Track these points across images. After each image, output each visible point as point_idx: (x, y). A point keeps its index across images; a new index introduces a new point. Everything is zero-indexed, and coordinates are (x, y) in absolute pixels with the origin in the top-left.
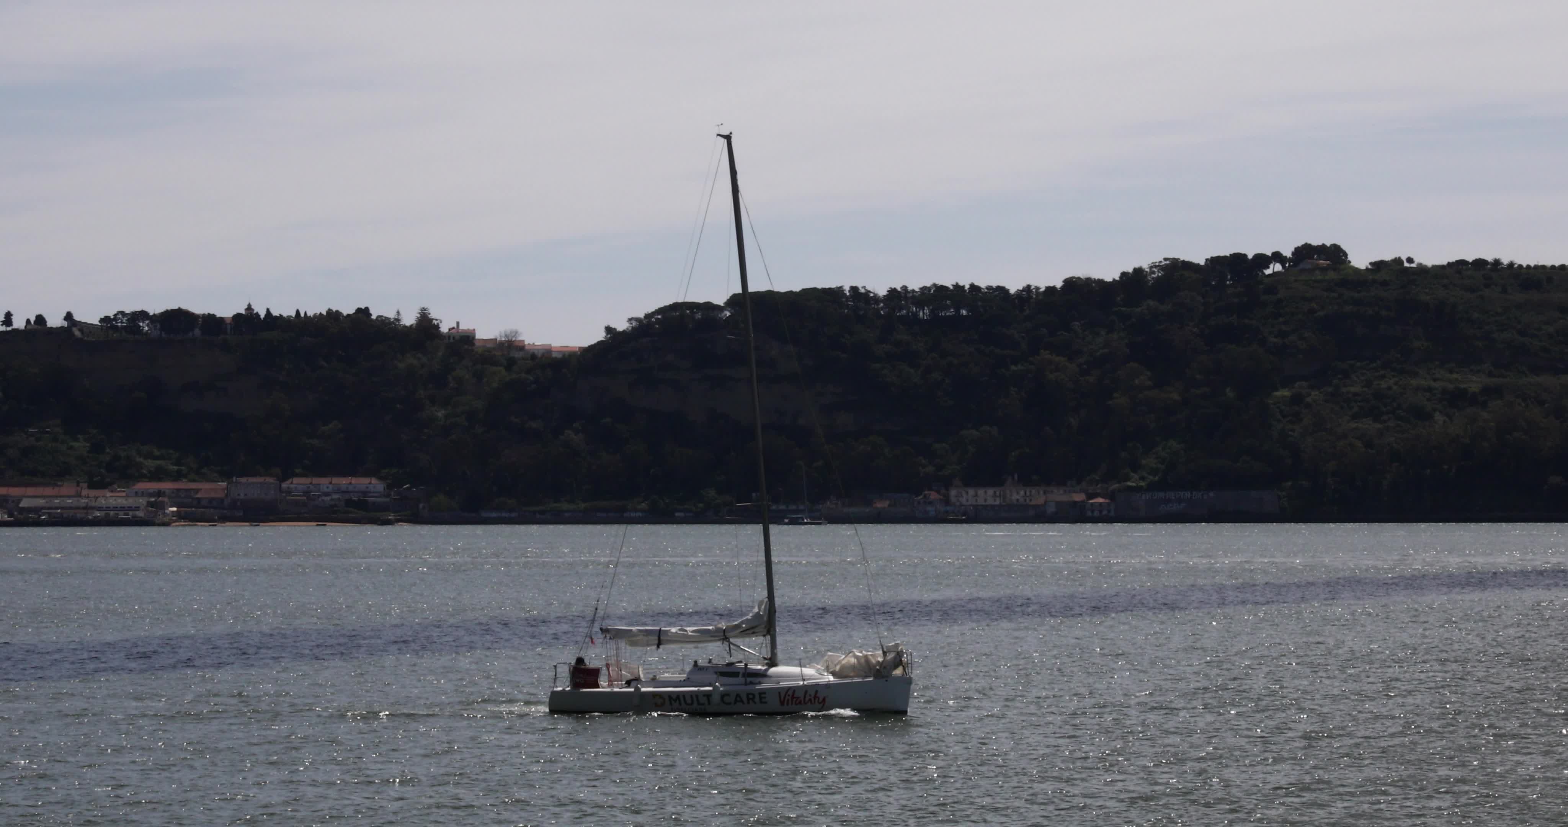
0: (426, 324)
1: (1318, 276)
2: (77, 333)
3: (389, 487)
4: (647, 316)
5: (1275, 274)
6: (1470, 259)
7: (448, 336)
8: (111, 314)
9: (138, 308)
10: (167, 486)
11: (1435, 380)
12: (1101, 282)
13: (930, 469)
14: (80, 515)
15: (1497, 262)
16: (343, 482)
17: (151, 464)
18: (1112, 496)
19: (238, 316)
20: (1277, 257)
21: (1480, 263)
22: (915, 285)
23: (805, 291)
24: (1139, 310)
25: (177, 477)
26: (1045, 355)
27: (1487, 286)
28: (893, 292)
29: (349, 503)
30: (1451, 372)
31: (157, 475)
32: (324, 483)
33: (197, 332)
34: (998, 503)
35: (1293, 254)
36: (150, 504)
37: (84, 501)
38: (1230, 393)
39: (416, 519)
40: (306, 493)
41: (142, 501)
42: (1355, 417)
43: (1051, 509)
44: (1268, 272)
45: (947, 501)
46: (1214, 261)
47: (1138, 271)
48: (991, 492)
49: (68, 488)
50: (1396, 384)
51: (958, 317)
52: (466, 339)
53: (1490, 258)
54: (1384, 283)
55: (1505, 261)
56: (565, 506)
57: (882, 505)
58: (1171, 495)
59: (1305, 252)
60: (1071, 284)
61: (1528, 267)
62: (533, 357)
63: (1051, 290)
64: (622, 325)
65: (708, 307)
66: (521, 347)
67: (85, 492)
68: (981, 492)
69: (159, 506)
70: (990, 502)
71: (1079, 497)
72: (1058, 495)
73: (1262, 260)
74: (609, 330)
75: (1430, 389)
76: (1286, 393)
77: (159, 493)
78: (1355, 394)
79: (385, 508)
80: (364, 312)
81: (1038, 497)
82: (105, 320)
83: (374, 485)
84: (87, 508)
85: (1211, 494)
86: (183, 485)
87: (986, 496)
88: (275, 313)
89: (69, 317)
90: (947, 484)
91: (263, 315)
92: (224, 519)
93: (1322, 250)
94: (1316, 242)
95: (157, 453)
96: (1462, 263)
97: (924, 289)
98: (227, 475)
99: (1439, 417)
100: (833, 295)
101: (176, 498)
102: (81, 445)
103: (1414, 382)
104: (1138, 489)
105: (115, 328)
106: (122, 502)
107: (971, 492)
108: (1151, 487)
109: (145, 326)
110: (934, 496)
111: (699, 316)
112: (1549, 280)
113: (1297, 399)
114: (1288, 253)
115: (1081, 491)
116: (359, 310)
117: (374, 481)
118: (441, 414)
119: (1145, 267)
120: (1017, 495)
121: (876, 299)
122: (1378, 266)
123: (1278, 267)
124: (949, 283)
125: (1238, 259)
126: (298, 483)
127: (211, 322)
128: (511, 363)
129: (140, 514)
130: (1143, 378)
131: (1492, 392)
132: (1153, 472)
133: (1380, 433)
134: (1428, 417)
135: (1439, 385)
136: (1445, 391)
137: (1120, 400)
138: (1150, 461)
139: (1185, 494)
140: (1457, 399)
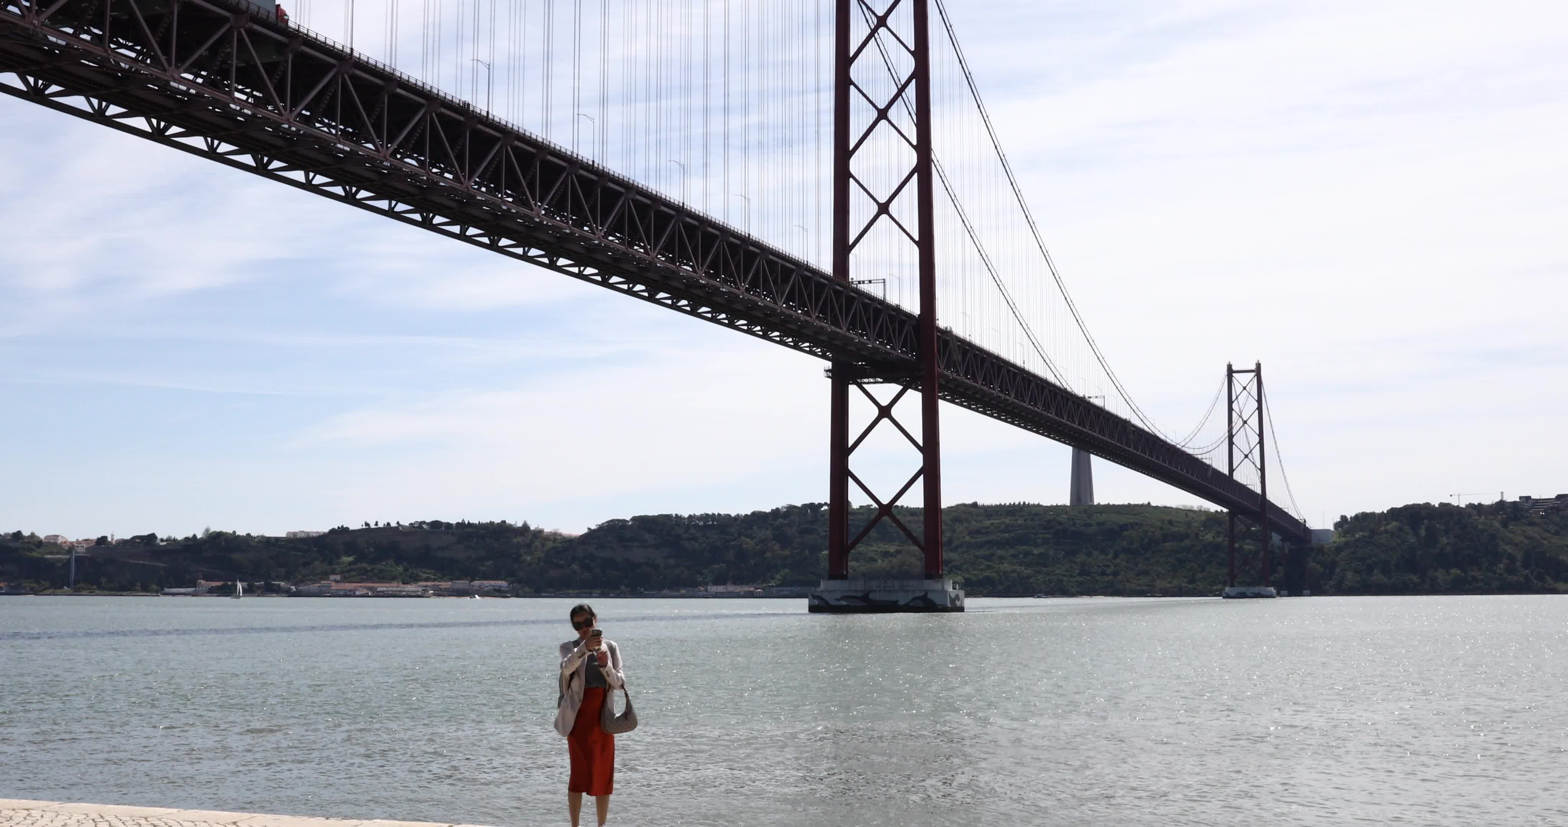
0: (525, 527)
2: (400, 528)
3: (510, 584)
4: (603, 524)
5: (825, 510)
7: (534, 531)
8: (413, 522)
9: (423, 520)
10: (429, 584)
11: (880, 548)
12: (765, 513)
13: (701, 579)
14: (398, 593)
15: (903, 506)
16: (493, 582)
17: (425, 576)
18: (763, 589)
19: (458, 523)
20: (826, 504)
22: (698, 514)
23: (659, 515)
24: (776, 523)
25: (435, 580)
26: (743, 538)
27: (898, 515)
28: (690, 516)
29: (495, 590)
30: (884, 545)
31: (427, 580)
32: (486, 583)
33: (443, 529)
34: (724, 591)
36: (423, 590)
37: (400, 589)
38: (807, 552)
39: (518, 596)
40: (480, 586)
41: (420, 589)
43: (742, 593)
44: (822, 509)
45: (706, 590)
46: (805, 506)
47: (777, 509)
48: (722, 587)
49: (395, 584)
50: (865, 549)
51: (713, 525)
52: (541, 531)
54: (862, 514)
55: (905, 506)
56: (571, 592)
57: (683, 592)
58: (784, 588)
60: (754, 513)
61: (914, 508)
62: (564, 538)
63: (746, 515)
64: (593, 527)
65: (624, 521)
66: (561, 535)
67: (401, 585)
68: (718, 587)
69: (425, 591)
70: (722, 591)
71: (752, 589)
72: (746, 588)
73: (820, 505)
74: (589, 529)
75: (877, 551)
77: (426, 586)
79: (507, 592)
80: (504, 522)
81: (738, 589)
82: (411, 524)
83: (503, 584)
84: (400, 591)
86: (436, 583)
87: (720, 589)
88: (471, 522)
89: (398, 523)
90: (707, 584)
91: (466, 522)
92: (449, 595)
95: (428, 571)
97: (701, 515)
98: (451, 580)
99: (879, 561)
100: (668, 517)
101: (433, 588)
102: (400, 569)
103: (871, 548)
104: (772, 586)
105: (414, 527)
106: (412, 589)
107: (715, 587)
108: (778, 586)
109: (425, 526)
110: (702, 588)
111: (620, 524)
115: (753, 587)
116: (502, 521)
117: (504, 582)
118: (529, 558)
119: (780, 507)
120: (731, 588)
121: (684, 518)
122: (861, 507)
123: (826, 508)
124: (710, 513)
125: (812, 505)
126: (476, 583)
127: (448, 525)
128: (555, 540)
129: (419, 593)
130: (777, 547)
131: (898, 552)
132: (779, 580)
133: (859, 566)
134: (876, 561)
135: (880, 550)
136: (882, 552)
137: (768, 554)
138: (778, 576)
139: (789, 588)
140: (886, 554)
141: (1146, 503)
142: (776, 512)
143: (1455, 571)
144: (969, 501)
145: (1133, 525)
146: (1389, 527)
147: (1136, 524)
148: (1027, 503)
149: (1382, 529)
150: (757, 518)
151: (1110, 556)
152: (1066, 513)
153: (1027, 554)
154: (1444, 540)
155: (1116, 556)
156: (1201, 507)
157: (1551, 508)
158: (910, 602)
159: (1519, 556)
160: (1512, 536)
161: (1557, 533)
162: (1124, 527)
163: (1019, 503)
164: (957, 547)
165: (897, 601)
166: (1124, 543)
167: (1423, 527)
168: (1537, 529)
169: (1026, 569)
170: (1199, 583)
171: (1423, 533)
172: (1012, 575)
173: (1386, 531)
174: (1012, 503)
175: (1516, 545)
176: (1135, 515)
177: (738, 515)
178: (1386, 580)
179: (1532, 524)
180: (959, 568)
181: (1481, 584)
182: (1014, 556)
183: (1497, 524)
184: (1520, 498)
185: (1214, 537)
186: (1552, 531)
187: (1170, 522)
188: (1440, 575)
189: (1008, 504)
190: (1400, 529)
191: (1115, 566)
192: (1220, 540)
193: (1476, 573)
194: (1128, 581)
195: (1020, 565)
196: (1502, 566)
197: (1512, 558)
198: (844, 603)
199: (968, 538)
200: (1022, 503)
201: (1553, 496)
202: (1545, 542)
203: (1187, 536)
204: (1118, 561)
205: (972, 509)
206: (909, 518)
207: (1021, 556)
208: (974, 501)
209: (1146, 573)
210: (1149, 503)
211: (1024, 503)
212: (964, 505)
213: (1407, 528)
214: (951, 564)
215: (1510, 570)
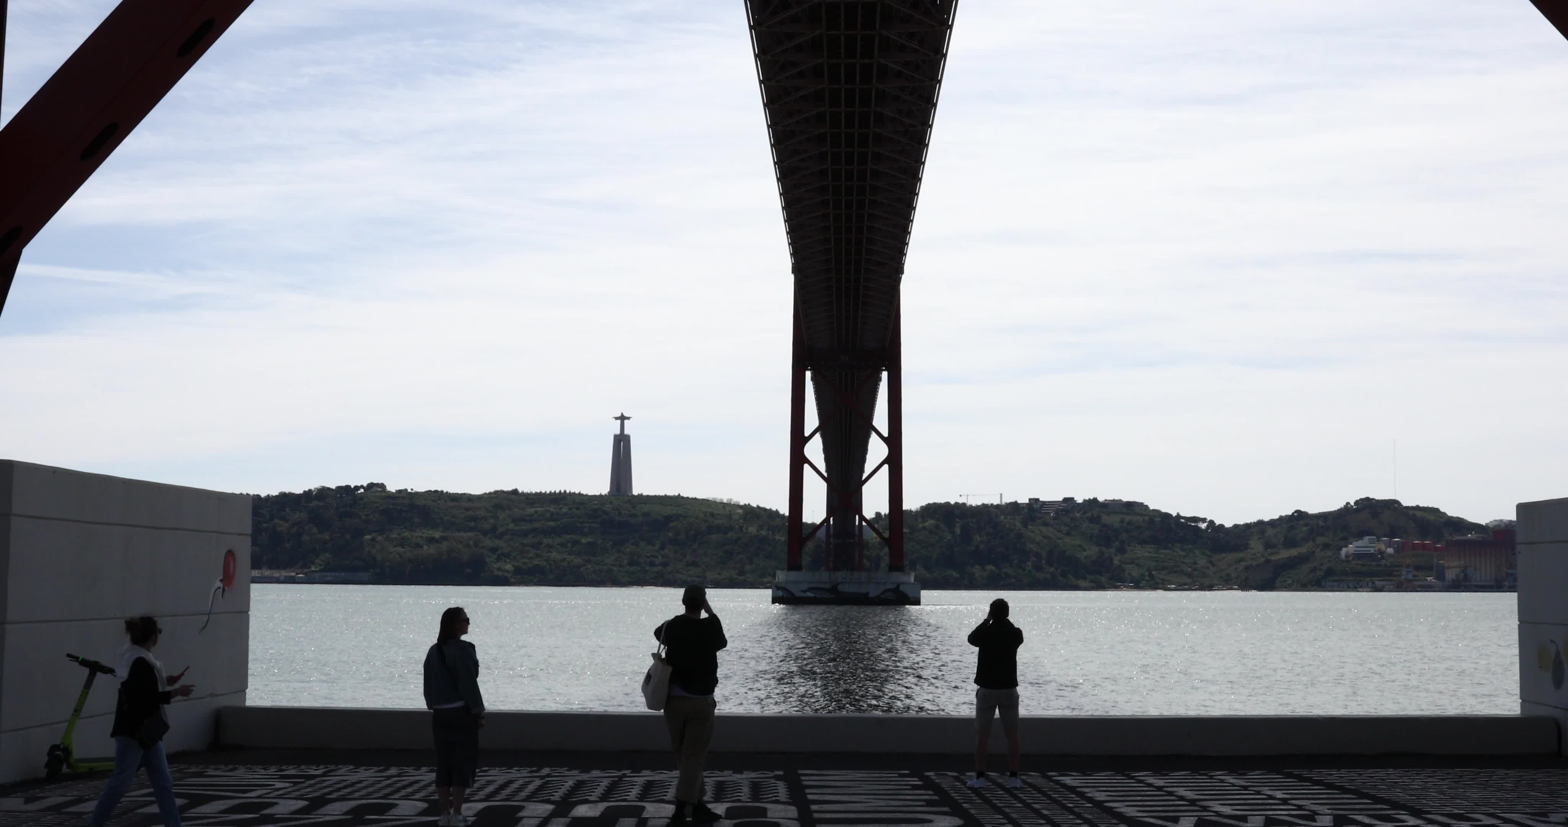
1: (378, 494)
5: (361, 493)
6: (433, 490)
11: (423, 533)
12: (295, 494)
15: (442, 492)
18: (306, 574)
20: (362, 487)
21: (436, 491)
24: (312, 505)
26: (276, 521)
27: (439, 500)
30: (428, 531)
34: (259, 575)
35: (367, 486)
38: (348, 536)
42: (395, 546)
43: (282, 578)
44: (359, 492)
46: (339, 488)
47: (310, 490)
48: (257, 571)
50: (409, 534)
53: (440, 490)
54: (403, 498)
58: (328, 574)
59: (371, 486)
60: (283, 494)
61: (453, 494)
63: (276, 496)
70: (257, 575)
71: (293, 574)
72: (284, 574)
73: (357, 488)
75: (421, 537)
76: (367, 537)
78: (395, 538)
81: (276, 574)
85: (343, 574)
87: (256, 573)
93: (377, 485)
94: (375, 482)
96: (430, 491)
99: (425, 547)
103: (416, 534)
104: (316, 572)
108: (321, 571)
112: (461, 498)
113: (373, 539)
114: (365, 485)
115: (293, 572)
119: (313, 489)
120: (267, 573)
122: (400, 491)
123: (362, 490)
125: (348, 487)
130: (315, 530)
131: (444, 538)
132: (321, 565)
133: (404, 552)
134: (422, 547)
135: (424, 535)
136: (427, 538)
137: (305, 538)
138: (318, 561)
139: (333, 574)
140: (431, 540)
141: (677, 494)
142: (308, 494)
143: (990, 567)
144: (508, 488)
145: (677, 517)
146: (926, 524)
147: (681, 515)
148: (568, 492)
149: (921, 526)
150: (285, 499)
151: (657, 547)
152: (611, 503)
153: (575, 543)
154: (977, 538)
155: (663, 547)
156: (731, 500)
157: (1062, 510)
158: (882, 594)
159: (1044, 554)
160: (1030, 534)
161: (1068, 534)
162: (668, 519)
163: (560, 491)
164: (502, 535)
165: (868, 593)
166: (670, 534)
167: (958, 525)
168: (1051, 529)
169: (575, 558)
170: (749, 575)
171: (958, 531)
172: (562, 564)
173: (924, 528)
174: (553, 491)
175: (1038, 543)
176: (678, 506)
177: (268, 495)
178: (928, 575)
179: (1046, 524)
180: (507, 555)
181: (1013, 580)
182: (562, 545)
183: (1019, 525)
184: (1030, 500)
185: (758, 531)
186: (1064, 532)
187: (712, 515)
188: (977, 571)
189: (548, 492)
190: (937, 527)
191: (663, 556)
192: (764, 533)
193: (1009, 571)
194: (678, 572)
195: (569, 554)
196: (1030, 564)
197: (1038, 556)
198: (809, 594)
199: (511, 526)
200: (562, 492)
201: (1061, 499)
202: (1060, 541)
203: (731, 528)
204: (666, 551)
205: (513, 497)
206: (451, 504)
207: (569, 545)
208: (514, 488)
209: (694, 564)
210: (679, 495)
211: (565, 491)
212: (503, 492)
213: (942, 526)
214: (500, 552)
215: (1038, 568)
